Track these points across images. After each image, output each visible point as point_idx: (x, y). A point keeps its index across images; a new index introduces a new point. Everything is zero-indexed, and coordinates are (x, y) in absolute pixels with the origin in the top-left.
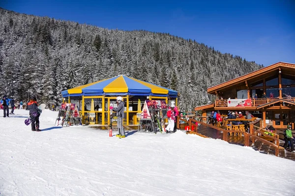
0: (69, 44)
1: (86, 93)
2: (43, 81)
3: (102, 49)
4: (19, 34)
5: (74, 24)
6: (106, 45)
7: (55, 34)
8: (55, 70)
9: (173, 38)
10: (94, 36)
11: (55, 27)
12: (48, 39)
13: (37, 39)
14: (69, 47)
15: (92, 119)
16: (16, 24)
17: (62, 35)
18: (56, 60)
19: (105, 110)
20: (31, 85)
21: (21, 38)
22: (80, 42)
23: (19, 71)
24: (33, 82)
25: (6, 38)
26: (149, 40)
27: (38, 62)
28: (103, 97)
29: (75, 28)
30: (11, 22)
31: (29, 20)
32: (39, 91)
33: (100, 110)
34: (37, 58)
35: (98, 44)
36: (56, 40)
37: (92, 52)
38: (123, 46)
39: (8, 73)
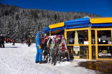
0: (44, 18)
1: (68, 26)
2: (34, 32)
3: (57, 19)
4: (26, 15)
5: (46, 11)
6: (59, 17)
7: (39, 15)
8: (39, 28)
9: (86, 14)
10: (54, 15)
11: (39, 12)
12: (36, 16)
13: (32, 16)
14: (44, 19)
15: (76, 53)
16: (25, 12)
17: (42, 15)
18: (39, 24)
19: (92, 43)
20: (30, 34)
21: (27, 17)
22: (48, 17)
23: (26, 29)
24: (31, 33)
25: (21, 17)
26: (76, 15)
27: (32, 25)
28: (89, 29)
29: (47, 12)
30: (24, 11)
31: (30, 10)
32: (33, 36)
33: (86, 43)
34: (32, 23)
35: (56, 17)
36: (39, 17)
37: (53, 21)
38: (66, 18)
39: (21, 29)
